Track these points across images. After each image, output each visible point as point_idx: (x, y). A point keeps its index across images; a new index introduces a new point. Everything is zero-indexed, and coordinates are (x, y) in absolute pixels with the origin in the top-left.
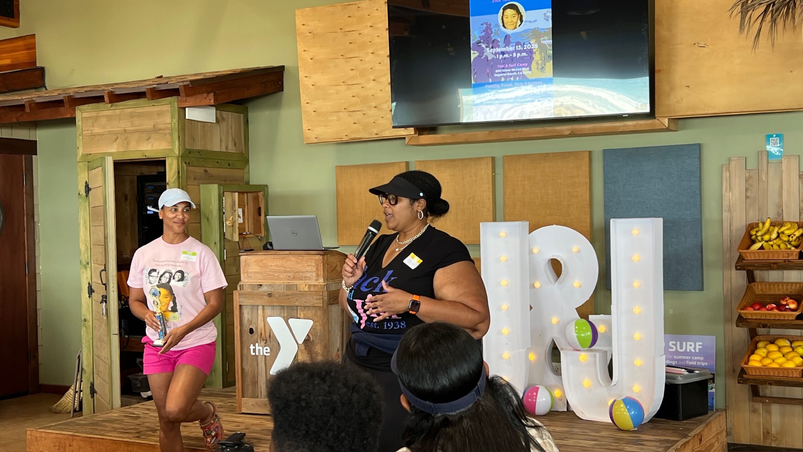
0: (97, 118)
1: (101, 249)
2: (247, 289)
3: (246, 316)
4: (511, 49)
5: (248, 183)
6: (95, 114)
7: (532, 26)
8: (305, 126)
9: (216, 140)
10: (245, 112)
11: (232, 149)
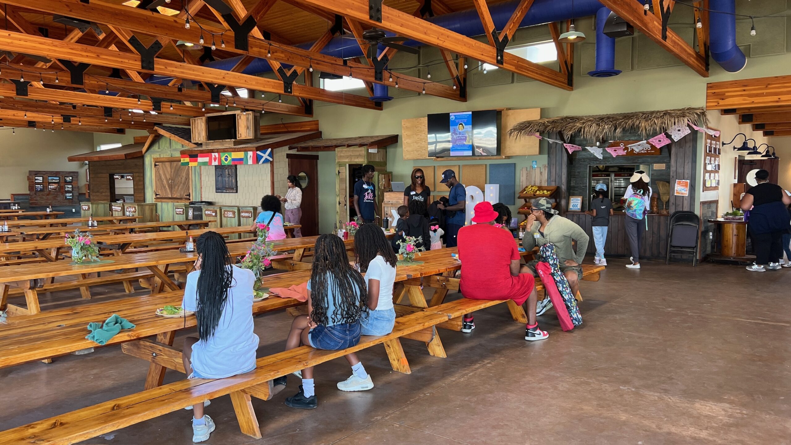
0: (342, 151)
1: (344, 191)
2: (386, 202)
3: (386, 210)
4: (461, 136)
5: (386, 171)
6: (341, 150)
7: (466, 130)
8: (404, 155)
9: (377, 158)
10: (386, 149)
11: (382, 160)
